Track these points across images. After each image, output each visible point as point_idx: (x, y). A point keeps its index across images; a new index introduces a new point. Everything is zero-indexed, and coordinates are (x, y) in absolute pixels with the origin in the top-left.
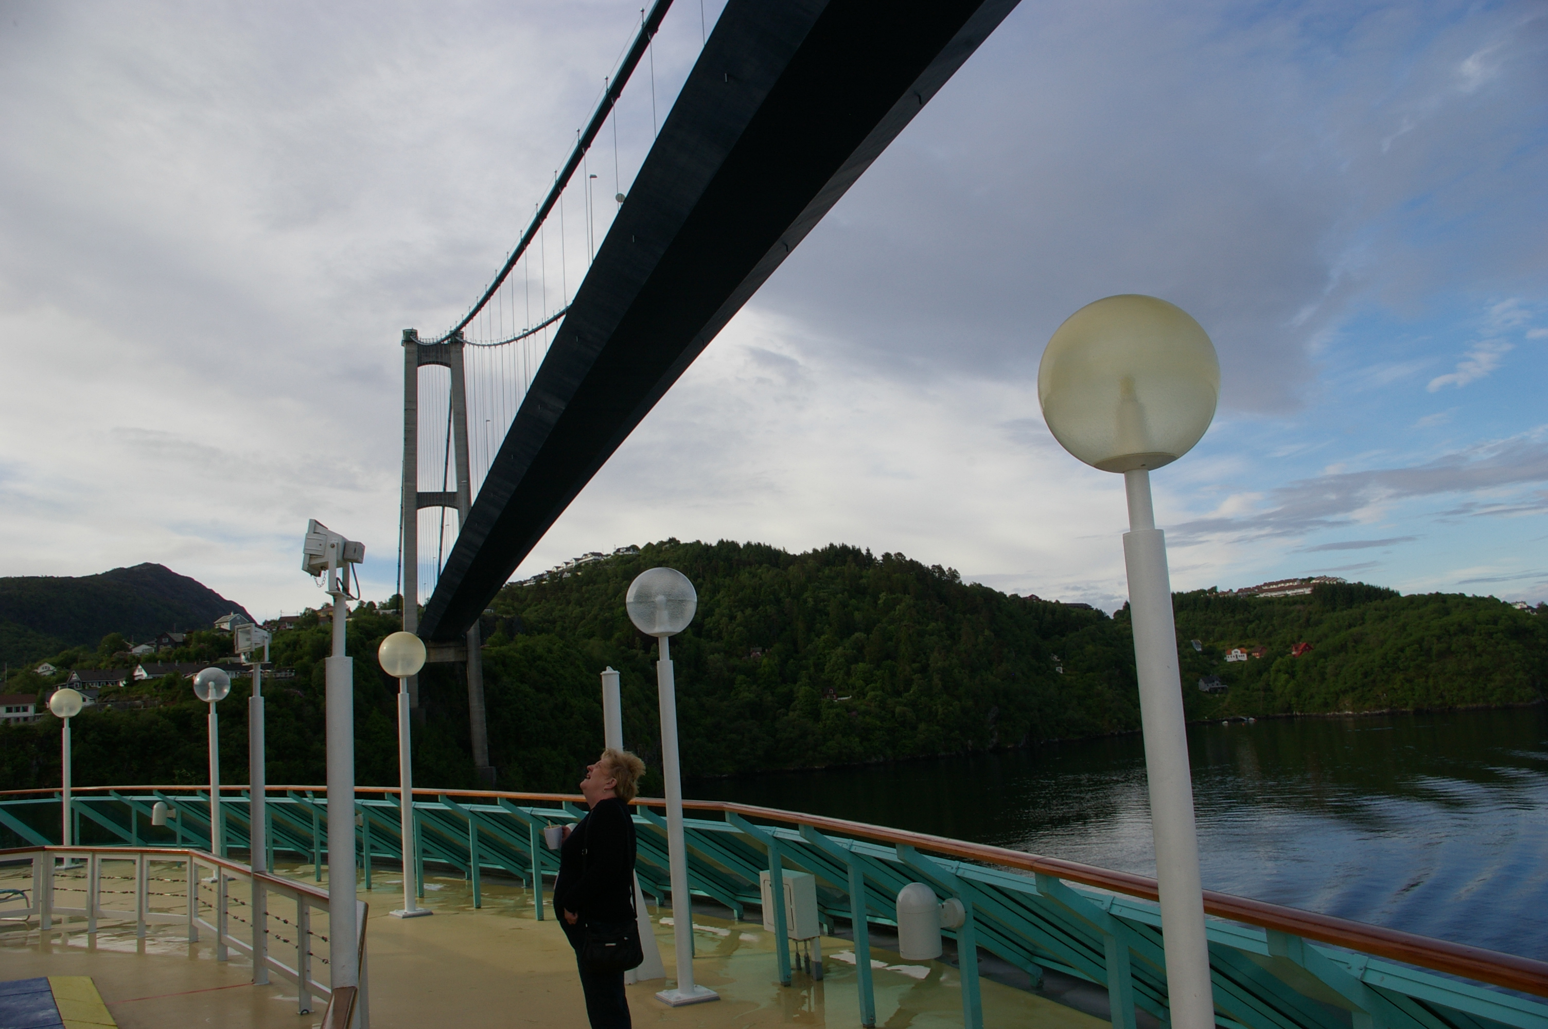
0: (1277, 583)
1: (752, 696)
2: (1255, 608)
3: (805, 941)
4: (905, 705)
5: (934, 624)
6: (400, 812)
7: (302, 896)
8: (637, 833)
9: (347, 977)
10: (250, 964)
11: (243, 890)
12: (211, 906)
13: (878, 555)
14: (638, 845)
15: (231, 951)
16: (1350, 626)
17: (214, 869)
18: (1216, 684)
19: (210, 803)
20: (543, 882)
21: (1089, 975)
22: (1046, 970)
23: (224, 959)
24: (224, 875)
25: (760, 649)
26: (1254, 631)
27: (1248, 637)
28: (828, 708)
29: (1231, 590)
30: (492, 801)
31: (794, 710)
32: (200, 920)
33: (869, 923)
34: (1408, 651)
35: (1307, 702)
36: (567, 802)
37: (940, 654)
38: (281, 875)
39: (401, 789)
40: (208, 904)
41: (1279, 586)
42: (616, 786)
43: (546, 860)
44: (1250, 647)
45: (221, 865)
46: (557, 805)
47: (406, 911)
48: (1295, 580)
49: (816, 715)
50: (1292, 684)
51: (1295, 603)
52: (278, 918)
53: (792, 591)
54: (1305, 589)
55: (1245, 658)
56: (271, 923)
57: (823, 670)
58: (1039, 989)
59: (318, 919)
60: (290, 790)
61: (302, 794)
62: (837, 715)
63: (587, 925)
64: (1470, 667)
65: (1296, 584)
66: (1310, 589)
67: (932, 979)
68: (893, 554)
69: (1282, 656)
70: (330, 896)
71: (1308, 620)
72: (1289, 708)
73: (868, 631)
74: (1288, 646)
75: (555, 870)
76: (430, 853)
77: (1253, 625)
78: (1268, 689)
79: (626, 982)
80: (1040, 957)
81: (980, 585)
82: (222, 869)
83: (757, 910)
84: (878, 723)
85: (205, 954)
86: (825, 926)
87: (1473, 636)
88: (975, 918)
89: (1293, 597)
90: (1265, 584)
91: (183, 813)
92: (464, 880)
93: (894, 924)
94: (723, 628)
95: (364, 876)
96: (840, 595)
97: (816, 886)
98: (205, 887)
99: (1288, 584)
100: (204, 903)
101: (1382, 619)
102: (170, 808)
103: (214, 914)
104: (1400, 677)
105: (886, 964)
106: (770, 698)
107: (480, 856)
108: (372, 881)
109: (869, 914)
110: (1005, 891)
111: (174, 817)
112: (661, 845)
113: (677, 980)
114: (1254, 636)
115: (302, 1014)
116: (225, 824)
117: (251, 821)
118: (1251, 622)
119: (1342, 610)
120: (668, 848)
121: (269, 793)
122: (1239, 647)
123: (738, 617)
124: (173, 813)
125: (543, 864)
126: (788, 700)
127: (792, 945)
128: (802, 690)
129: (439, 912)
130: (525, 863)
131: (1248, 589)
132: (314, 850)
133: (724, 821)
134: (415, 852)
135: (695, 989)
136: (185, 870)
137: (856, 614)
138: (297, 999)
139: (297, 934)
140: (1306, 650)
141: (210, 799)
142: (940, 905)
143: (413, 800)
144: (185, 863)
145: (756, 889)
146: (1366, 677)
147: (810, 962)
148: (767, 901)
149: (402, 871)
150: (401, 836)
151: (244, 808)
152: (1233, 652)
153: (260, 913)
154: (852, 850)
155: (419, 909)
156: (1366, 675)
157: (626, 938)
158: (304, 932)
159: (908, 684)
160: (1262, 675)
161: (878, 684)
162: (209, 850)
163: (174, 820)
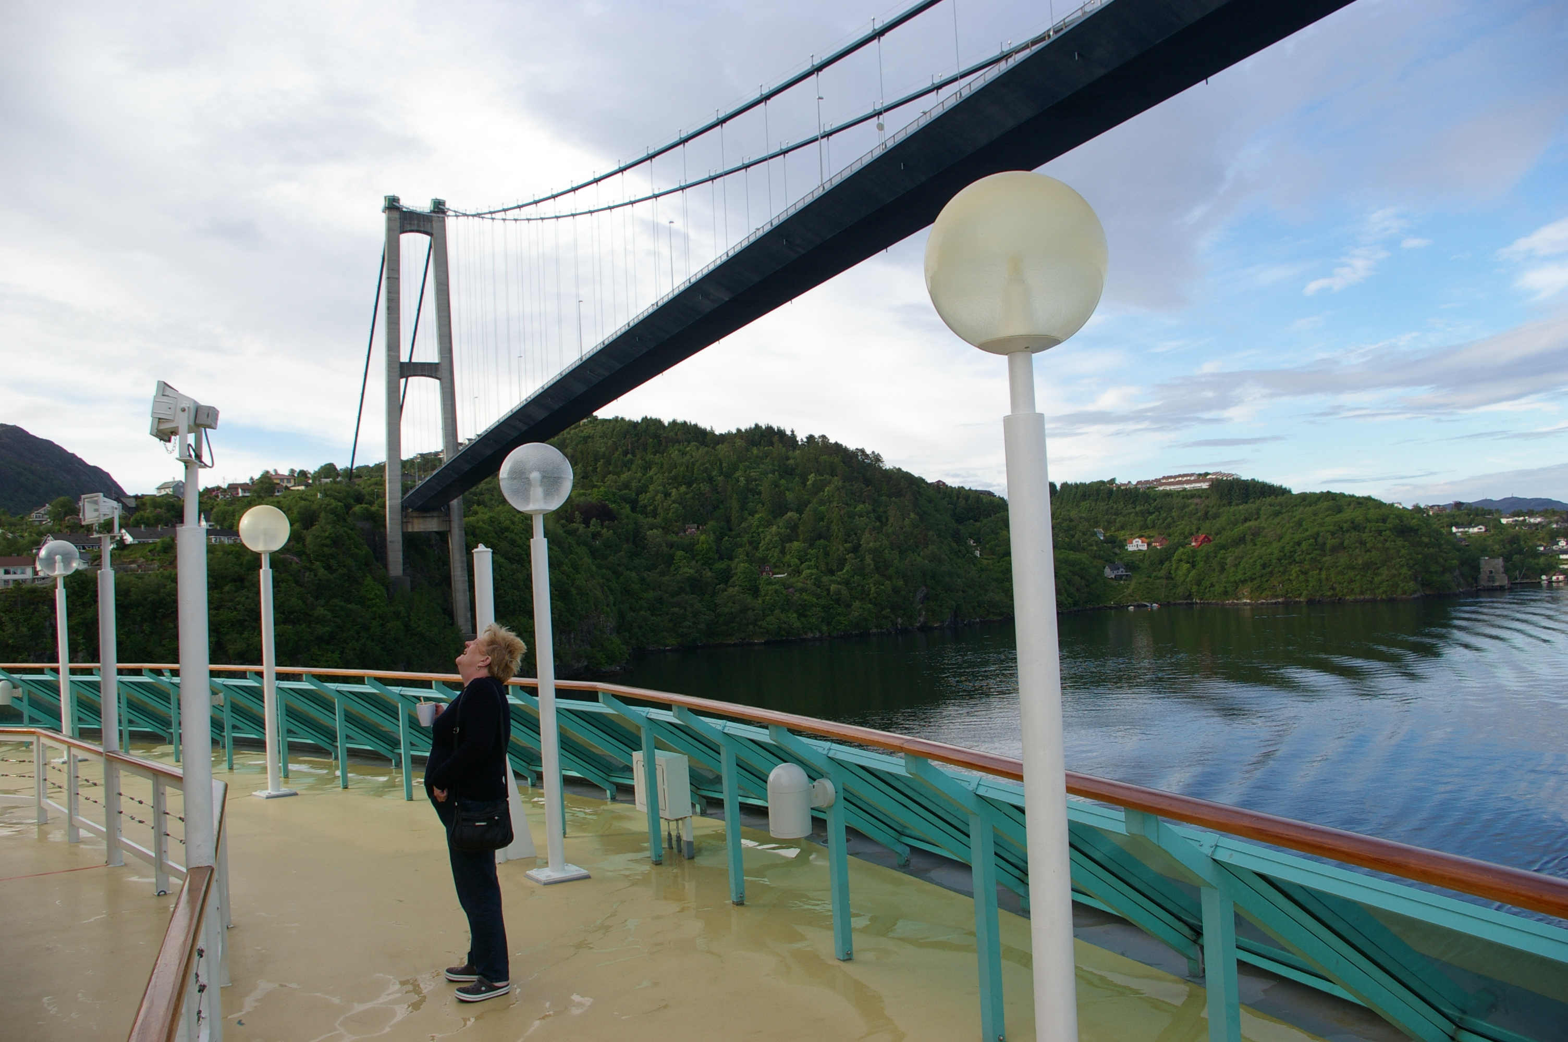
0: (1175, 477)
1: (692, 571)
2: (1155, 500)
3: (677, 820)
4: (839, 583)
5: (861, 506)
6: (263, 692)
7: (156, 774)
8: (512, 715)
9: (204, 856)
10: (104, 846)
11: (95, 770)
12: (60, 787)
13: (801, 436)
14: (512, 727)
15: (83, 833)
16: (1246, 520)
17: (64, 747)
18: (1121, 572)
19: (59, 682)
20: (412, 763)
21: (953, 854)
22: (914, 849)
23: (75, 840)
24: (74, 755)
25: (696, 525)
26: (1154, 522)
27: (1147, 527)
28: (767, 584)
29: (1129, 482)
30: (360, 680)
31: (734, 586)
32: (49, 801)
33: (740, 803)
34: (1304, 546)
35: (1207, 590)
36: (437, 681)
37: (871, 535)
38: (137, 755)
39: (264, 668)
40: (57, 785)
41: (1177, 479)
42: (490, 664)
43: (415, 740)
44: (1150, 537)
45: (70, 745)
46: (426, 684)
47: (269, 791)
48: (1192, 475)
49: (755, 591)
50: (1193, 573)
51: (1192, 496)
52: (132, 799)
53: (724, 470)
54: (1202, 484)
55: (1145, 548)
56: (125, 804)
57: (757, 548)
58: (904, 867)
59: (173, 799)
60: (146, 669)
61: (159, 672)
62: (776, 591)
63: (456, 804)
64: (1360, 561)
65: (1193, 478)
66: (1207, 484)
67: (802, 859)
68: (817, 436)
69: (1183, 546)
70: (183, 775)
71: (1206, 513)
72: (1190, 596)
73: (800, 510)
74: (1186, 538)
75: (425, 750)
76: (295, 733)
77: (1153, 516)
78: (1169, 577)
79: (497, 861)
80: (908, 836)
81: (900, 470)
82: (72, 748)
83: (629, 790)
84: (814, 599)
85: (57, 836)
86: (698, 807)
87: (1364, 533)
88: (845, 799)
89: (1191, 491)
90: (1164, 478)
91: (29, 691)
92: (331, 760)
93: (765, 804)
94: (658, 505)
95: (225, 757)
96: (771, 475)
97: (690, 768)
98: (54, 768)
99: (1185, 478)
100: (54, 784)
101: (1277, 514)
102: (15, 687)
103: (65, 795)
104: (1295, 569)
105: (757, 844)
106: (709, 574)
107: (348, 737)
108: (234, 762)
109: (741, 794)
110: (876, 773)
111: (20, 696)
112: (533, 725)
113: (547, 859)
114: (1153, 527)
115: (159, 895)
116: (76, 703)
117: (102, 699)
118: (1151, 513)
119: (1237, 505)
120: (539, 728)
121: (120, 672)
122: (1140, 537)
123: (673, 494)
124: (19, 692)
125: (412, 744)
126: (726, 577)
127: (664, 825)
128: (740, 566)
129: (304, 792)
130: (394, 743)
131: (1147, 482)
132: (172, 731)
133: (598, 701)
134: (278, 732)
135: (566, 867)
136: (32, 751)
137: (787, 493)
138: (154, 880)
139: (152, 815)
140: (1205, 542)
141: (59, 678)
142: (811, 785)
143: (277, 679)
144: (32, 743)
145: (628, 769)
146: (1264, 569)
147: (682, 842)
148: (639, 781)
149: (265, 751)
150: (264, 715)
151: (95, 686)
152: (1134, 541)
153: (113, 794)
154: (726, 731)
155: (283, 789)
156: (1264, 566)
157: (496, 818)
158: (161, 813)
159: (842, 563)
160: (1163, 564)
161: (812, 563)
162: (59, 730)
163: (20, 699)
